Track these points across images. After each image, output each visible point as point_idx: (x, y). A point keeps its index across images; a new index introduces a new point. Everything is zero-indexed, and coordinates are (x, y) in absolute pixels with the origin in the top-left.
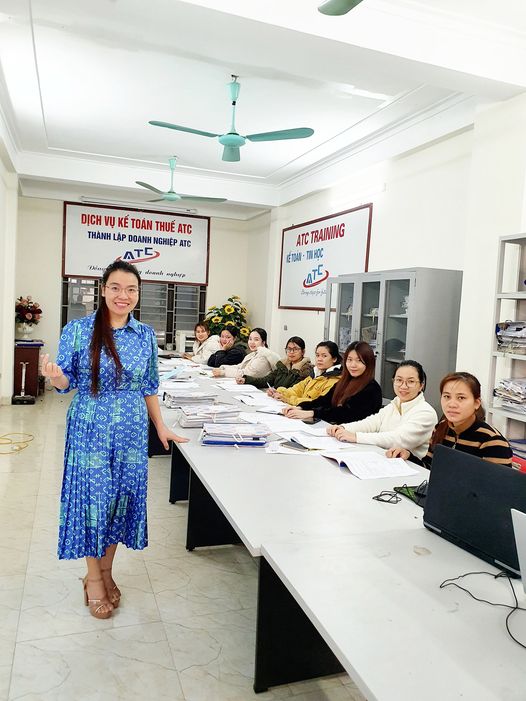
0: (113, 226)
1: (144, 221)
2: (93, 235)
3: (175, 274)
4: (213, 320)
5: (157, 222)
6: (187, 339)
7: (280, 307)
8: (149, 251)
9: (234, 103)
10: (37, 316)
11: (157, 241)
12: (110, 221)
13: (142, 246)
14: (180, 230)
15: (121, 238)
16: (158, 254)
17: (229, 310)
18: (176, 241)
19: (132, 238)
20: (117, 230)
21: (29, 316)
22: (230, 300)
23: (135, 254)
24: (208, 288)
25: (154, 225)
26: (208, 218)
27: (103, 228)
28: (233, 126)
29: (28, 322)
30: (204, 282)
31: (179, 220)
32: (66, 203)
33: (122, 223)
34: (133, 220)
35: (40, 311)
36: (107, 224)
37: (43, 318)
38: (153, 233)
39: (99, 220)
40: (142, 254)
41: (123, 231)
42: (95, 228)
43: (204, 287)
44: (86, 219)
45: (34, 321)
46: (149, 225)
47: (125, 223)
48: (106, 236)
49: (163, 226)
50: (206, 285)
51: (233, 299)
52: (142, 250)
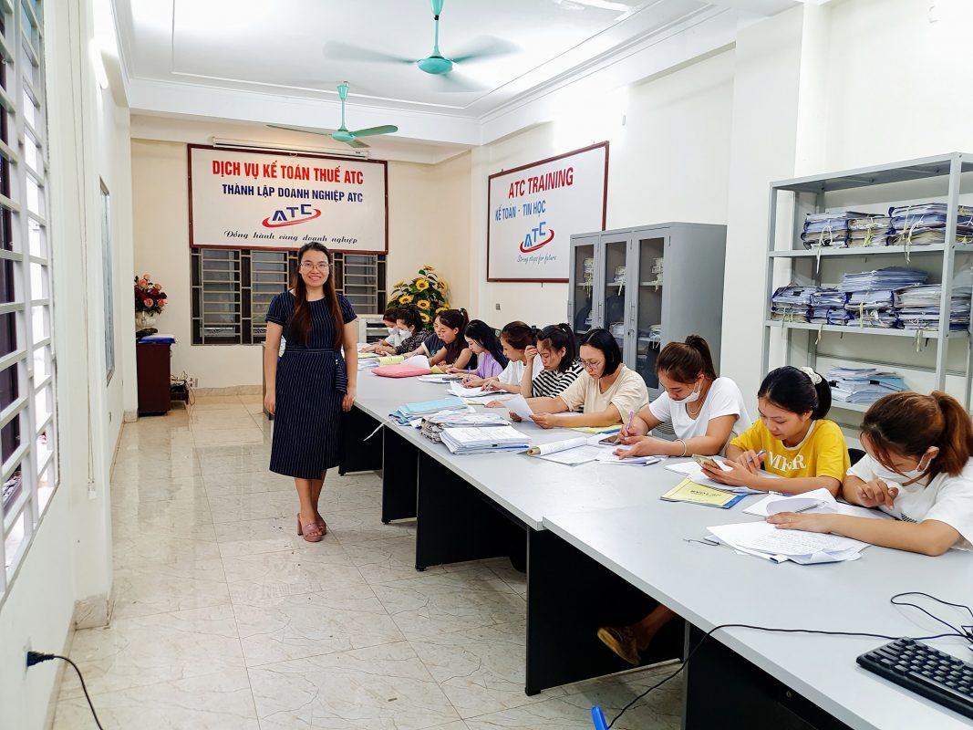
0: (256, 175)
1: (298, 168)
2: (229, 189)
3: (344, 240)
4: (401, 300)
5: (316, 170)
6: (369, 325)
7: (489, 280)
8: (306, 210)
9: (437, 18)
10: (159, 301)
11: (316, 195)
12: (251, 170)
13: (297, 202)
14: (347, 180)
15: (268, 192)
16: (319, 213)
17: (422, 285)
18: (342, 195)
19: (283, 193)
20: (261, 181)
21: (149, 303)
22: (422, 272)
23: (288, 213)
24: (390, 260)
25: (312, 174)
26: (385, 163)
27: (242, 180)
28: (436, 47)
29: (148, 311)
30: (383, 250)
31: (345, 167)
32: (190, 146)
33: (269, 171)
34: (283, 167)
35: (163, 296)
36: (248, 174)
37: (168, 304)
38: (312, 184)
39: (237, 168)
40: (298, 212)
41: (270, 182)
42: (232, 180)
43: (382, 256)
44: (219, 168)
45: (156, 309)
46: (305, 174)
47: (273, 171)
48: (248, 191)
49: (324, 175)
50: (386, 253)
51: (426, 271)
52: (297, 208)
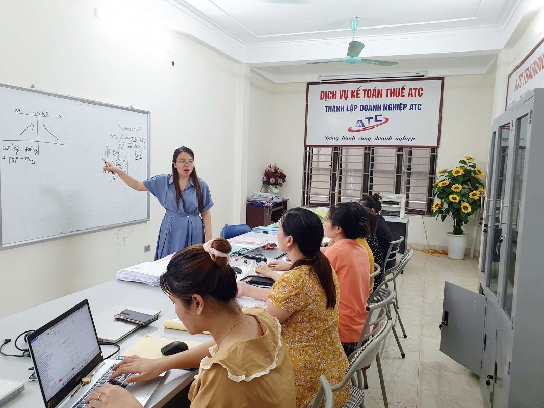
0: (346, 98)
1: (375, 90)
2: (329, 109)
3: (404, 138)
4: (440, 184)
5: (387, 90)
8: (378, 118)
11: (387, 107)
12: (344, 95)
13: (372, 114)
14: (410, 94)
15: (353, 109)
16: (387, 120)
18: (405, 106)
19: (364, 108)
20: (350, 101)
21: (272, 180)
23: (365, 122)
24: (440, 150)
25: (384, 93)
26: (442, 78)
27: (338, 102)
29: (273, 185)
30: (436, 145)
31: (409, 85)
32: (309, 84)
33: (355, 95)
34: (364, 91)
35: (284, 176)
36: (341, 98)
38: (384, 100)
39: (335, 95)
40: (372, 121)
41: (355, 102)
42: (331, 103)
43: (434, 150)
44: (324, 96)
45: (278, 184)
46: (379, 93)
47: (358, 94)
48: (340, 109)
49: (393, 93)
50: (438, 147)
51: (467, 161)
52: (372, 118)
